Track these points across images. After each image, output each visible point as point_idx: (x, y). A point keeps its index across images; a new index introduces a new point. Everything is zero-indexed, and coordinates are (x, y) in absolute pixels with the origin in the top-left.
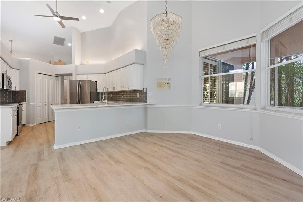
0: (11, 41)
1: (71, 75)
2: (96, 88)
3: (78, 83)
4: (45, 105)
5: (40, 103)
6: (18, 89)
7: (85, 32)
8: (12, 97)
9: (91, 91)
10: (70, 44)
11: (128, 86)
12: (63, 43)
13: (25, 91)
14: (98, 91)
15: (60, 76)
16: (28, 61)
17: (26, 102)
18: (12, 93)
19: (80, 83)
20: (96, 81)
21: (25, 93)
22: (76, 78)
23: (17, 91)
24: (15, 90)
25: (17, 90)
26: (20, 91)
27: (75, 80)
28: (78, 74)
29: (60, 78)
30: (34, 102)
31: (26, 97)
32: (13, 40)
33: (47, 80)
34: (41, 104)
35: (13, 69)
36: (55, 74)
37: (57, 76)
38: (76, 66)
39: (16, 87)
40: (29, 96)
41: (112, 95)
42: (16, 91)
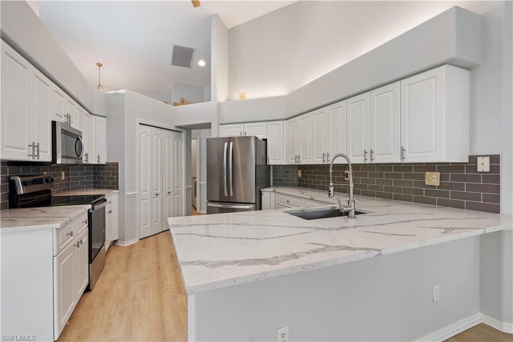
0: (100, 65)
1: (208, 126)
2: (264, 155)
3: (226, 144)
4: (156, 196)
5: (146, 191)
6: (103, 161)
7: (237, 26)
8: (94, 178)
9: (257, 163)
10: (202, 63)
11: (403, 150)
12: (191, 60)
13: (117, 164)
14: (271, 162)
15: (185, 130)
16: (123, 95)
17: (118, 191)
18: (94, 169)
19: (231, 144)
20: (263, 140)
21: (117, 169)
22: (218, 132)
23: (103, 165)
24: (97, 163)
25: (101, 163)
26: (107, 164)
27: (216, 137)
28: (221, 124)
29: (183, 135)
30: (135, 191)
31: (117, 179)
32: (102, 64)
33: (159, 139)
34: (148, 192)
35: (94, 116)
36: (176, 127)
37: (179, 129)
38: (219, 105)
39: (99, 157)
40: (124, 176)
41: (302, 173)
42: (100, 165)
